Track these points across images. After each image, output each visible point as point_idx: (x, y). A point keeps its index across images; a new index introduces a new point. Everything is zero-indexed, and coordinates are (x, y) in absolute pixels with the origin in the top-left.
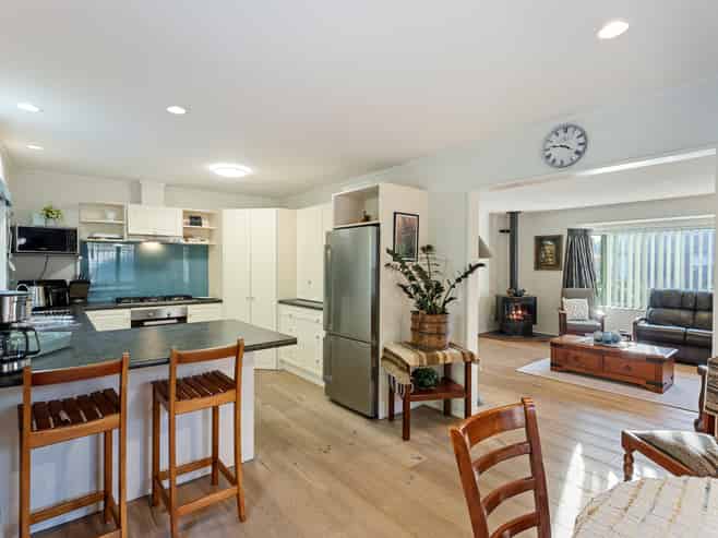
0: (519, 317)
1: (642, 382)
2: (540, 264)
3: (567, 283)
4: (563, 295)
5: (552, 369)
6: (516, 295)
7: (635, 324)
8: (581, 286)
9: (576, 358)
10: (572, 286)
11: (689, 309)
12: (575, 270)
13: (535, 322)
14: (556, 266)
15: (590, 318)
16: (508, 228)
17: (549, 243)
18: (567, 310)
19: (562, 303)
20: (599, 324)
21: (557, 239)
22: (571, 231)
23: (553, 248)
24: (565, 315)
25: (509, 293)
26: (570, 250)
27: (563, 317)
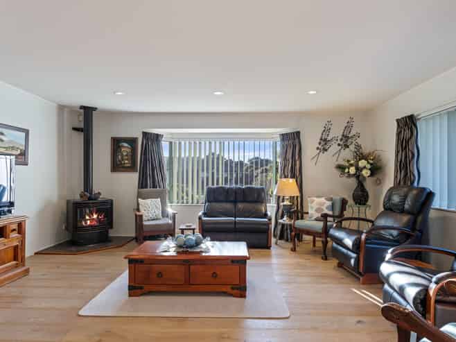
0: (95, 223)
1: (228, 289)
2: (116, 167)
3: (142, 184)
4: (140, 196)
5: (130, 295)
6: (90, 199)
7: (200, 218)
8: (154, 186)
9: (160, 274)
10: (146, 187)
11: (231, 202)
12: (149, 172)
13: (111, 227)
14: (132, 168)
15: (163, 216)
16: (82, 126)
17: (126, 145)
18: (143, 212)
19: (138, 204)
20: (170, 222)
21: (132, 142)
22: (145, 134)
23: (129, 150)
24: (141, 216)
25: (81, 197)
26: (144, 152)
27: (139, 219)
